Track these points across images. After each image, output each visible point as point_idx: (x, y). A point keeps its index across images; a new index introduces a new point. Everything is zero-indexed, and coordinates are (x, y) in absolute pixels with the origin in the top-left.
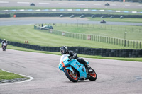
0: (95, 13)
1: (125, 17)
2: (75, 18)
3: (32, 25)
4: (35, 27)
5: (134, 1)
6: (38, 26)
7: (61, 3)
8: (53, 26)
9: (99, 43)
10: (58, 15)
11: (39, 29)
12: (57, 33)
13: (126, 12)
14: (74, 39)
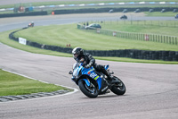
3: (75, 24)
4: (79, 27)
6: (82, 25)
9: (160, 44)
10: (106, 10)
11: (83, 28)
12: (107, 33)
14: (128, 41)
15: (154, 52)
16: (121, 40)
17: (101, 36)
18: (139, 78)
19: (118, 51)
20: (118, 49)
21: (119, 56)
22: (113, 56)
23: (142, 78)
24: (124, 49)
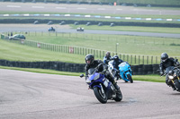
2: (54, 26)
4: (2, 37)
6: (6, 35)
8: (25, 35)
11: (7, 38)
16: (45, 51)
17: (25, 47)
18: (62, 90)
19: (42, 63)
20: (42, 60)
21: (43, 68)
22: (37, 67)
23: (65, 91)
24: (48, 61)
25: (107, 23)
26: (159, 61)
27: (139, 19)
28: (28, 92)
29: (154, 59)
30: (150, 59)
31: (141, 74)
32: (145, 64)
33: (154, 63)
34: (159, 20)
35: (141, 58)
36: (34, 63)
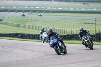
0: (33, 10)
1: (54, 12)
2: (18, 13)
5: (60, 1)
7: (8, 2)
8: (2, 18)
9: (36, 31)
10: (6, 11)
12: (6, 24)
13: (55, 9)
14: (18, 28)
15: (32, 35)
16: (14, 28)
17: (2, 25)
18: (23, 49)
19: (12, 34)
20: (12, 33)
21: (13, 37)
22: (9, 37)
23: (25, 50)
24: (15, 33)
25: (49, 12)
26: (78, 33)
27: (66, 9)
28: (5, 51)
29: (75, 31)
30: (73, 31)
31: (68, 40)
32: (70, 34)
33: (75, 33)
34: (77, 9)
35: (68, 31)
36: (8, 34)
